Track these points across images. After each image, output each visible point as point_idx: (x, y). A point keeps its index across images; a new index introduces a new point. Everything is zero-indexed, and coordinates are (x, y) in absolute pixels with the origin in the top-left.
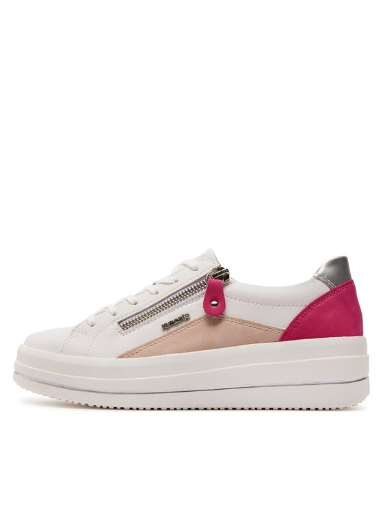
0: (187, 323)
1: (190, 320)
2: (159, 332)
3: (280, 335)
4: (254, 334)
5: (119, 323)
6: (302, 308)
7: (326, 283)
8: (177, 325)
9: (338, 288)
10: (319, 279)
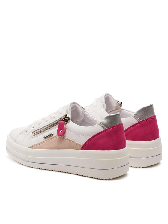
0: (52, 137)
1: (53, 136)
2: (43, 140)
3: (80, 147)
4: (72, 146)
5: (33, 132)
6: (90, 137)
7: (102, 127)
8: (49, 137)
9: (108, 129)
10: (100, 125)
